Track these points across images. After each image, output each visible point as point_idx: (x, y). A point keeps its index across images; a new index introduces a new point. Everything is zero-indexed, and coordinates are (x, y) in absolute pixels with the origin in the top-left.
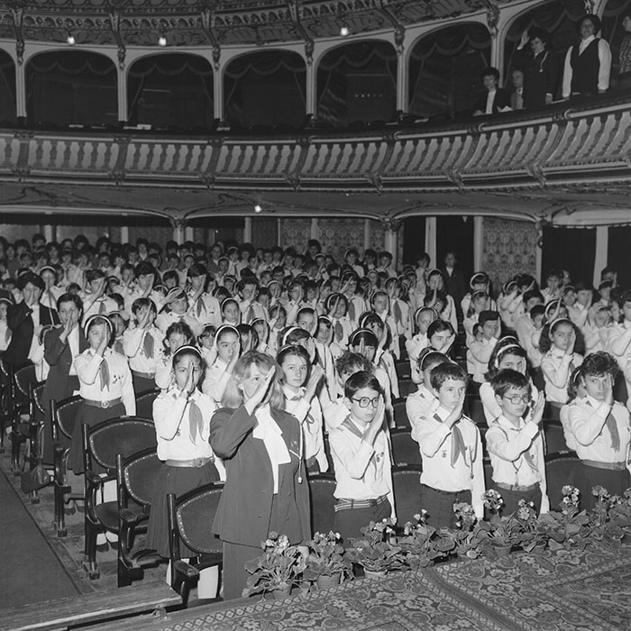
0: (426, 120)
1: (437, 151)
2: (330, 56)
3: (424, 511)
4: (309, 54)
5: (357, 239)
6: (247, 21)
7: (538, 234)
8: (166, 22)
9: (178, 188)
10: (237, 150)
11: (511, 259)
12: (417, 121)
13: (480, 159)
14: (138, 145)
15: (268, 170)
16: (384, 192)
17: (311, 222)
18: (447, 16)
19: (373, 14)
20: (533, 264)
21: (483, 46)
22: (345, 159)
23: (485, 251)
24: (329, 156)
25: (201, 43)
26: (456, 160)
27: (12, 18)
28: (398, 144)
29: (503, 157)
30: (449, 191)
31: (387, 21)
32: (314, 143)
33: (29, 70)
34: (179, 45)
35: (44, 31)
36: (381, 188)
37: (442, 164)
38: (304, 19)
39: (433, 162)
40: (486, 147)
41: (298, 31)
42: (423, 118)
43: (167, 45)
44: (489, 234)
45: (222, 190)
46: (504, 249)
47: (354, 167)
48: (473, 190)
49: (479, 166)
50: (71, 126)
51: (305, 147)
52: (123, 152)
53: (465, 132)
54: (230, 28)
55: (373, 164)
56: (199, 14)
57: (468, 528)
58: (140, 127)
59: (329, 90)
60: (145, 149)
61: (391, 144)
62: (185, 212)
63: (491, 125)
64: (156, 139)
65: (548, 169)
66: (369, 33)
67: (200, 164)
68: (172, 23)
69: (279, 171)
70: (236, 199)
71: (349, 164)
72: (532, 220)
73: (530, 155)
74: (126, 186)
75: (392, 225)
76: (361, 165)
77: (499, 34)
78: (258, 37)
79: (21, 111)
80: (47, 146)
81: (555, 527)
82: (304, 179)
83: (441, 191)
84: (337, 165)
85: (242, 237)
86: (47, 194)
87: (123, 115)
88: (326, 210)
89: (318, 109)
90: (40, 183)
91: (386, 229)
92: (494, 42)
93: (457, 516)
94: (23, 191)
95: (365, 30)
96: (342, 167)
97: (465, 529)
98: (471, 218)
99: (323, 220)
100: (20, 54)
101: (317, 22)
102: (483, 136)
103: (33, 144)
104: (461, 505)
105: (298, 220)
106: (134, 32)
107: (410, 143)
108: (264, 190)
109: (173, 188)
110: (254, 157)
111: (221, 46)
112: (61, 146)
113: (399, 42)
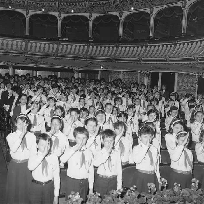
0: (159, 39)
1: (162, 50)
2: (128, 17)
3: (135, 186)
4: (121, 16)
5: (135, 79)
6: (100, 5)
7: (197, 80)
8: (74, 4)
9: (75, 60)
10: (95, 48)
11: (187, 88)
12: (156, 39)
13: (176, 53)
14: (63, 45)
15: (105, 54)
16: (143, 63)
17: (120, 73)
18: (168, 4)
19: (142, 2)
20: (195, 90)
21: (180, 14)
22: (131, 52)
23: (178, 85)
24: (125, 50)
25: (85, 12)
26: (168, 53)
27: (24, 2)
28: (149, 47)
29: (184, 52)
30: (165, 64)
31: (147, 5)
32: (120, 46)
33: (30, 20)
34: (78, 12)
35: (34, 7)
36: (142, 62)
37: (163, 54)
38: (119, 4)
39: (160, 53)
40: (179, 49)
41: (117, 9)
42: (158, 38)
43: (74, 12)
44: (180, 79)
45: (90, 61)
46: (185, 84)
47: (133, 54)
48: (173, 63)
49: (176, 55)
50: (42, 38)
51: (118, 47)
52: (58, 47)
53: (172, 43)
54: (95, 7)
55: (140, 54)
56: (85, 2)
57: (153, 194)
58: (64, 39)
59: (127, 29)
60: (65, 46)
61: (146, 47)
62: (78, 68)
63: (181, 41)
64: (69, 43)
65: (200, 57)
66: (141, 9)
67: (83, 52)
68: (76, 5)
69: (108, 55)
70: (94, 64)
71: (132, 54)
72: (195, 75)
73: (194, 52)
74: (58, 58)
75: (147, 75)
76: (136, 54)
77: (186, 10)
78: (104, 10)
79: (27, 33)
80: (34, 44)
81: (188, 195)
82: (116, 58)
83: (162, 64)
84: (128, 54)
85: (97, 77)
86: (34, 60)
87: (59, 35)
88: (124, 69)
89: (123, 35)
90: (31, 57)
91: (144, 76)
92: (184, 13)
93: (149, 188)
94: (26, 59)
95: (140, 8)
96: (129, 54)
97: (152, 194)
98: (174, 73)
99: (124, 72)
100: (27, 14)
101: (123, 5)
102: (178, 45)
103: (30, 44)
104: (151, 184)
105: (116, 72)
106: (63, 8)
107: (153, 47)
108: (103, 61)
109: (73, 59)
110: (100, 50)
111: (92, 13)
112: (38, 45)
113: (151, 13)
